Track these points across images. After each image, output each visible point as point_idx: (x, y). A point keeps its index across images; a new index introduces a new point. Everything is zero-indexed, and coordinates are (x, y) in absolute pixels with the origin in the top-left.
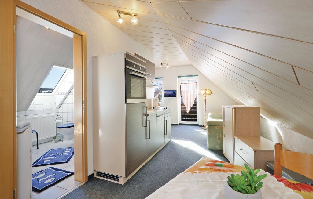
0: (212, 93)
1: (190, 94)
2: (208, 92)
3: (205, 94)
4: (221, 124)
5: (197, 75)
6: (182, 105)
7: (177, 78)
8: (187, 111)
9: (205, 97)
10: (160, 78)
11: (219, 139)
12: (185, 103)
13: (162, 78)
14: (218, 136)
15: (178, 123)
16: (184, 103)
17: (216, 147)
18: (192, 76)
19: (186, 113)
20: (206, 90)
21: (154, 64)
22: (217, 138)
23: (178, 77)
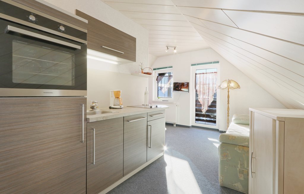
0: (239, 87)
1: (207, 88)
2: (232, 85)
3: (228, 88)
4: (247, 143)
5: (218, 62)
6: (197, 101)
7: (191, 67)
8: (202, 110)
9: (228, 92)
10: (169, 67)
11: (242, 172)
12: (201, 100)
13: (172, 67)
14: (239, 166)
15: (190, 125)
16: (199, 100)
17: (236, 185)
18: (211, 63)
19: (201, 112)
20: (229, 82)
21: (135, 39)
22: (238, 169)
23: (192, 65)
